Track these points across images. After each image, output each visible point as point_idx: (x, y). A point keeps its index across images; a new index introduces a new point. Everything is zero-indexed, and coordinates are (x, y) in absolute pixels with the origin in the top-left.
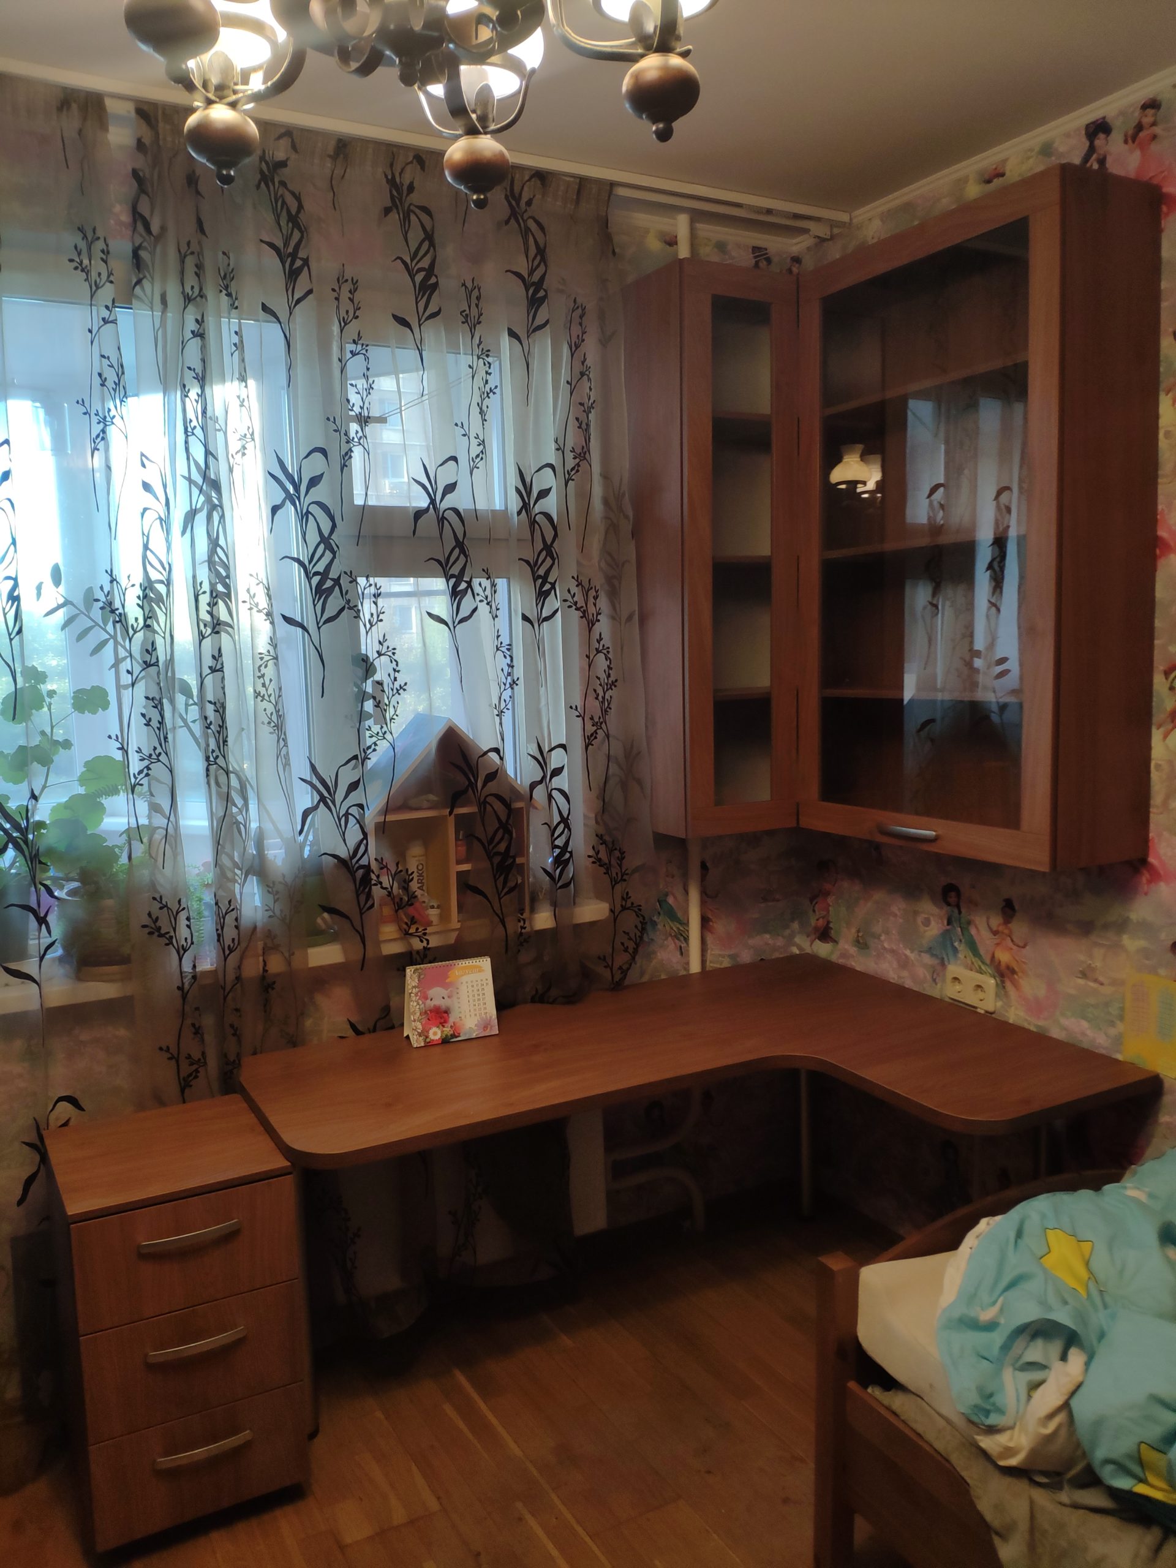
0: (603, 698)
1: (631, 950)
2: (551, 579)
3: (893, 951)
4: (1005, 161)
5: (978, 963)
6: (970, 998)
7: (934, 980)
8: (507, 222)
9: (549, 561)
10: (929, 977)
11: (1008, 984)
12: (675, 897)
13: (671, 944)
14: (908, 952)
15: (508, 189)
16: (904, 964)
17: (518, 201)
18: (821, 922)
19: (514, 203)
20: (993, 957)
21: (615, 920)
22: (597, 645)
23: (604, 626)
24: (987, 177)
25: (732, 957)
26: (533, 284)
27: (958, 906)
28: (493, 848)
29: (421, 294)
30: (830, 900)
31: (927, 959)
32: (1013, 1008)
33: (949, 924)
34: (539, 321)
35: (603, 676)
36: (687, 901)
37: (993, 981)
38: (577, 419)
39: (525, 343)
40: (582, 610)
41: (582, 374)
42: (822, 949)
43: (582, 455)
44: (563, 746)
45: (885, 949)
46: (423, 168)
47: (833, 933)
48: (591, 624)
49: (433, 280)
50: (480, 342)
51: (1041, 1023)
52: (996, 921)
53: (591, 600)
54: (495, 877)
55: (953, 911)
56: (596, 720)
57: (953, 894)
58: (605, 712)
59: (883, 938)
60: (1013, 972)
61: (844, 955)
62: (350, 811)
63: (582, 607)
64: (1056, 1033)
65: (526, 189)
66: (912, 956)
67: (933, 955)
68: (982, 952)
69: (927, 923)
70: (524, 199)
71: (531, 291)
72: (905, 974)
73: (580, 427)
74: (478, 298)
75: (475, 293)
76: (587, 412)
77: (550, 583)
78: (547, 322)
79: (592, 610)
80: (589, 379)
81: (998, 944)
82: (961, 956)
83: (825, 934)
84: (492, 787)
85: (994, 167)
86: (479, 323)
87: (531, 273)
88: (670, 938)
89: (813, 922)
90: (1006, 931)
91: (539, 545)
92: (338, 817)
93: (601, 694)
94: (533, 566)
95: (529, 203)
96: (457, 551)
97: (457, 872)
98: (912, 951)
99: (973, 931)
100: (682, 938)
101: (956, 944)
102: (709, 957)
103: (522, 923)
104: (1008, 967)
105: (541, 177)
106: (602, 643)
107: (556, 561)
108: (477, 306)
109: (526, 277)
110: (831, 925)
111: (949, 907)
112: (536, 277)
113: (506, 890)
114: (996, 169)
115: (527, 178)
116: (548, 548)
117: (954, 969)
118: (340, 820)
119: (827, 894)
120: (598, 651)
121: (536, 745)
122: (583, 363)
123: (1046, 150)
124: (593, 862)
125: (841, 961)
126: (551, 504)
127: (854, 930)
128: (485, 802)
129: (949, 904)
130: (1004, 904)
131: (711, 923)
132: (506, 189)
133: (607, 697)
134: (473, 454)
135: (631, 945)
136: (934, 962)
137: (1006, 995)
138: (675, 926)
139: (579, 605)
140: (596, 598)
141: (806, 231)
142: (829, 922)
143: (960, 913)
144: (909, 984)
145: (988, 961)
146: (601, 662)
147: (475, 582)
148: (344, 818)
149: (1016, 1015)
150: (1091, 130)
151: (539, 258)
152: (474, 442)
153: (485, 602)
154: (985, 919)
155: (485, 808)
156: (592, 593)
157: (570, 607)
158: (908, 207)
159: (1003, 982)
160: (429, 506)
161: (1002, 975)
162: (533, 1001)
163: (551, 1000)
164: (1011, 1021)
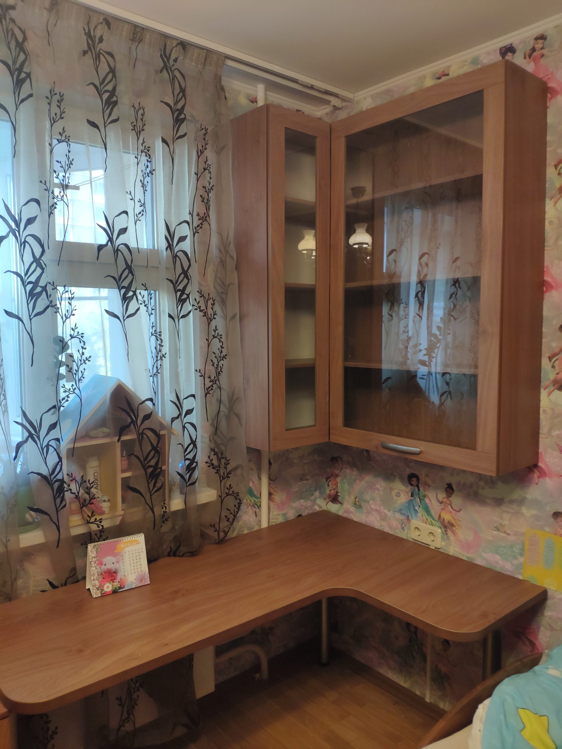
0: (218, 365)
1: (231, 520)
2: (187, 292)
3: (377, 510)
4: (449, 67)
5: (430, 519)
6: (426, 539)
7: (403, 528)
8: (161, 71)
9: (186, 281)
10: (399, 526)
11: (449, 532)
12: (253, 482)
13: (250, 511)
14: (386, 511)
15: (163, 51)
16: (384, 518)
17: (168, 59)
18: (333, 492)
19: (165, 59)
20: (440, 516)
21: (222, 502)
22: (213, 333)
23: (219, 322)
24: (438, 76)
25: (284, 515)
26: (178, 110)
27: (418, 486)
28: (147, 463)
29: (106, 107)
30: (338, 479)
31: (398, 515)
32: (452, 546)
33: (412, 496)
34: (180, 133)
35: (217, 352)
36: (260, 484)
37: (439, 530)
38: (201, 196)
39: (171, 147)
40: (204, 311)
41: (205, 169)
42: (333, 508)
43: (204, 218)
44: (193, 396)
45: (372, 509)
46: (109, 27)
47: (340, 499)
48: (209, 321)
49: (114, 99)
50: (144, 142)
51: (470, 555)
52: (442, 496)
53: (210, 306)
54: (148, 481)
55: (415, 489)
56: (212, 378)
57: (415, 479)
58: (218, 374)
59: (371, 502)
60: (452, 525)
61: (346, 511)
62: (50, 443)
63: (204, 310)
64: (479, 562)
65: (173, 52)
66: (389, 514)
67: (402, 514)
68: (433, 513)
69: (398, 495)
70: (173, 57)
71: (175, 115)
72: (384, 523)
73: (203, 201)
74: (143, 115)
75: (141, 111)
76: (208, 192)
77: (186, 294)
78: (185, 134)
79: (210, 311)
80: (210, 172)
81: (443, 509)
82: (420, 515)
83: (335, 499)
84: (147, 424)
85: (442, 70)
86: (143, 130)
87: (176, 104)
88: (250, 507)
89: (328, 492)
90: (448, 502)
91: (179, 270)
92: (42, 447)
93: (216, 363)
94: (174, 283)
95: (175, 60)
96: (127, 271)
97: (122, 478)
98: (389, 511)
99: (427, 501)
100: (256, 506)
101: (417, 508)
102: (271, 516)
103: (164, 510)
104: (449, 522)
105: (183, 45)
106: (217, 332)
107: (190, 281)
108: (142, 119)
109: (172, 105)
110: (339, 494)
111: (412, 487)
112: (179, 106)
113: (155, 489)
114: (443, 71)
115: (174, 45)
116: (185, 273)
117: (415, 522)
118: (43, 449)
119: (337, 476)
120: (214, 337)
121: (174, 395)
122: (205, 162)
123: (475, 61)
124: (209, 466)
125: (345, 515)
126: (186, 245)
127: (353, 497)
128: (143, 433)
129: (412, 485)
130: (447, 486)
131: (272, 496)
132: (161, 50)
133: (220, 364)
134: (137, 212)
135: (231, 517)
136: (403, 518)
137: (448, 538)
138: (253, 499)
139: (202, 309)
140: (213, 304)
141: (328, 102)
142: (337, 492)
143: (419, 490)
144: (387, 530)
145: (437, 519)
146: (216, 344)
147: (138, 292)
148: (46, 448)
149: (454, 550)
150: (503, 51)
151: (181, 94)
152: (138, 204)
153: (144, 304)
154: (434, 494)
155: (142, 437)
156: (210, 302)
157: (196, 309)
158: (388, 92)
159: (446, 531)
160: (107, 243)
161: (445, 527)
162: (169, 555)
163: (181, 554)
164: (451, 554)
